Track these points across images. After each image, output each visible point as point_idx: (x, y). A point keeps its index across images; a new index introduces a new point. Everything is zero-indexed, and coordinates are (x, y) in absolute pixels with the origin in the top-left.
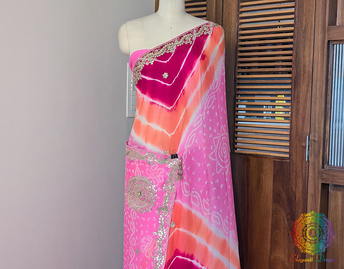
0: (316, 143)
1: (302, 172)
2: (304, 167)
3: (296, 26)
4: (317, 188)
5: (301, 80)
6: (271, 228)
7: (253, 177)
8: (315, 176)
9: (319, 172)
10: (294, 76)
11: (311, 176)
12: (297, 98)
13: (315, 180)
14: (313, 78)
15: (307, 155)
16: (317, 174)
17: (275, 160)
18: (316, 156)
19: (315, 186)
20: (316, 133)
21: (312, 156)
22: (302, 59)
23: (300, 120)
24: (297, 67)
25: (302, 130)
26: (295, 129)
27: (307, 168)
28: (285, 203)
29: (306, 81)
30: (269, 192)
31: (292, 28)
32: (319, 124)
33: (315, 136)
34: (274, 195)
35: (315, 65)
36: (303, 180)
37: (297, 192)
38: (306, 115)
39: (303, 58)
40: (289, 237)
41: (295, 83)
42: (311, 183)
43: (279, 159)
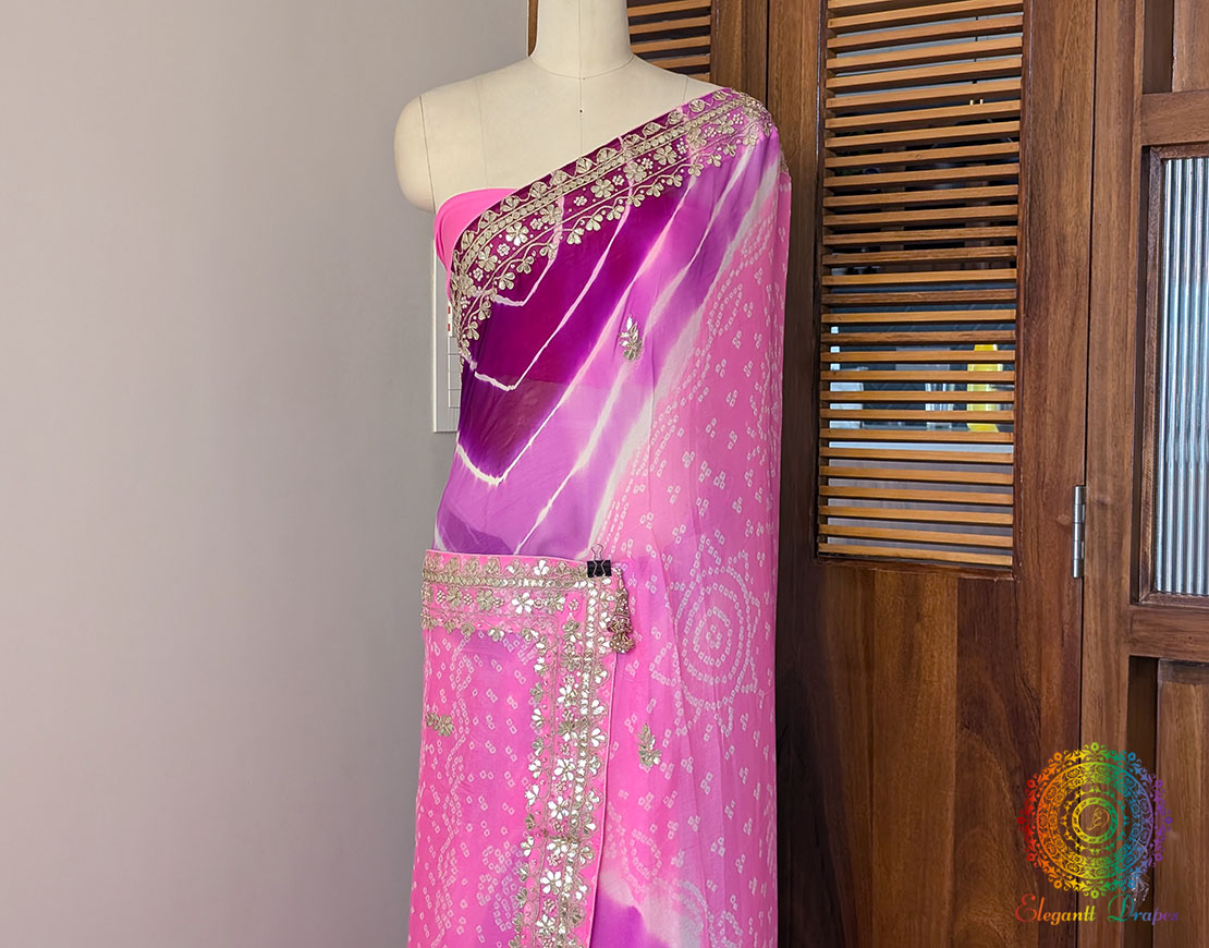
0: (1109, 512)
1: (1060, 615)
2: (1066, 600)
3: (1028, 96)
4: (1114, 675)
5: (1050, 290)
6: (956, 821)
7: (887, 640)
8: (1105, 629)
9: (1120, 617)
10: (1026, 273)
11: (1093, 631)
12: (1038, 352)
13: (1105, 643)
14: (1093, 281)
15: (1076, 557)
16: (1112, 625)
17: (963, 575)
18: (1111, 559)
19: (1107, 667)
20: (1109, 477)
21: (1096, 559)
22: (1052, 211)
23: (1050, 432)
24: (1034, 243)
25: (1059, 466)
26: (1032, 464)
27: (1079, 604)
28: (1001, 729)
29: (1069, 292)
30: (943, 689)
31: (1015, 105)
32: (1116, 446)
33: (1102, 489)
34: (961, 701)
35: (1099, 236)
36: (1063, 645)
37: (1044, 691)
38: (1070, 415)
39: (1054, 210)
40: (1018, 850)
41: (1030, 300)
42: (1093, 655)
43: (980, 573)
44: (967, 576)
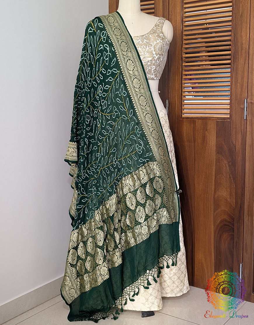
0: (253, 105)
1: (241, 128)
2: (243, 124)
3: (234, 12)
5: (239, 56)
6: (215, 173)
7: (199, 135)
10: (233, 52)
12: (236, 70)
15: (245, 115)
17: (217, 120)
20: (253, 97)
22: (240, 38)
23: (239, 87)
24: (235, 45)
25: (241, 95)
26: (235, 95)
27: (245, 126)
28: (226, 153)
29: (244, 56)
30: (212, 145)
33: (252, 100)
34: (217, 148)
36: (242, 134)
37: (237, 144)
38: (244, 83)
40: (230, 179)
41: (234, 58)
43: (222, 119)
44: (218, 120)
